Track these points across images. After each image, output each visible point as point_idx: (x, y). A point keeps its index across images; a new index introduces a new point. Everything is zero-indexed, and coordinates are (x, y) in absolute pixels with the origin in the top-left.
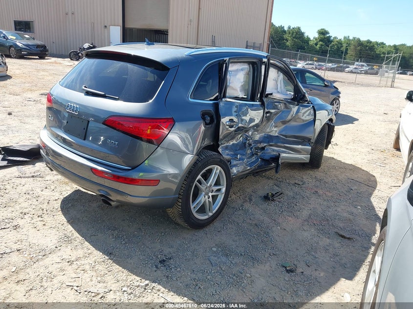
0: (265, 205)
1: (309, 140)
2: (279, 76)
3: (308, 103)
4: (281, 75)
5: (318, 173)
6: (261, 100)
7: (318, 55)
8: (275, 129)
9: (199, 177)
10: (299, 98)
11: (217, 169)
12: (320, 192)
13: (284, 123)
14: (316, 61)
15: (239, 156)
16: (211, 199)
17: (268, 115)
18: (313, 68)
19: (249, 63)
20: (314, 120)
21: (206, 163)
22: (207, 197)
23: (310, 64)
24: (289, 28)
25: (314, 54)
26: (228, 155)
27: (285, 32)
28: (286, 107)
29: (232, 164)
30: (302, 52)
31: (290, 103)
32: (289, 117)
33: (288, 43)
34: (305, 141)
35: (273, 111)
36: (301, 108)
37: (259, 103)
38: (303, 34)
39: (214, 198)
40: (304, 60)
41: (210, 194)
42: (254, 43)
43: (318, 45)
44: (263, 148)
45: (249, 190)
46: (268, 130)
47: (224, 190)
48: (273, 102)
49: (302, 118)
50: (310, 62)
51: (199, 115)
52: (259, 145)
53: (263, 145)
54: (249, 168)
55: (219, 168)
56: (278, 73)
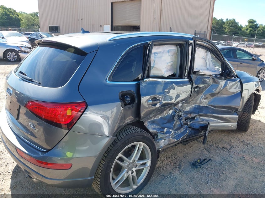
0: (193, 173)
1: (237, 109)
2: (207, 55)
3: (235, 78)
4: (209, 54)
5: (245, 137)
6: (189, 77)
7: (248, 37)
8: (205, 101)
9: (120, 155)
10: (226, 74)
11: (140, 145)
12: (247, 158)
13: (213, 95)
14: (247, 41)
15: (166, 130)
16: (135, 174)
17: (196, 89)
18: (244, 47)
19: (177, 45)
20: (241, 92)
21: (127, 142)
22: (130, 172)
23: (242, 44)
24: (227, 20)
25: (246, 37)
26: (154, 129)
27: (224, 23)
28: (214, 81)
29: (159, 137)
30: (236, 36)
31: (218, 78)
32: (218, 90)
33: (226, 30)
34: (232, 110)
35: (202, 86)
36: (229, 82)
37: (187, 80)
38: (237, 23)
39: (139, 172)
40: (238, 41)
41: (134, 169)
42: (200, 31)
43: (248, 31)
44: (193, 118)
45: (180, 155)
46: (199, 101)
47: (149, 163)
48: (201, 78)
49: (230, 91)
50: (242, 42)
51: (117, 96)
52: (189, 115)
53: (193, 115)
54: (176, 140)
55: (143, 144)
56: (206, 53)
